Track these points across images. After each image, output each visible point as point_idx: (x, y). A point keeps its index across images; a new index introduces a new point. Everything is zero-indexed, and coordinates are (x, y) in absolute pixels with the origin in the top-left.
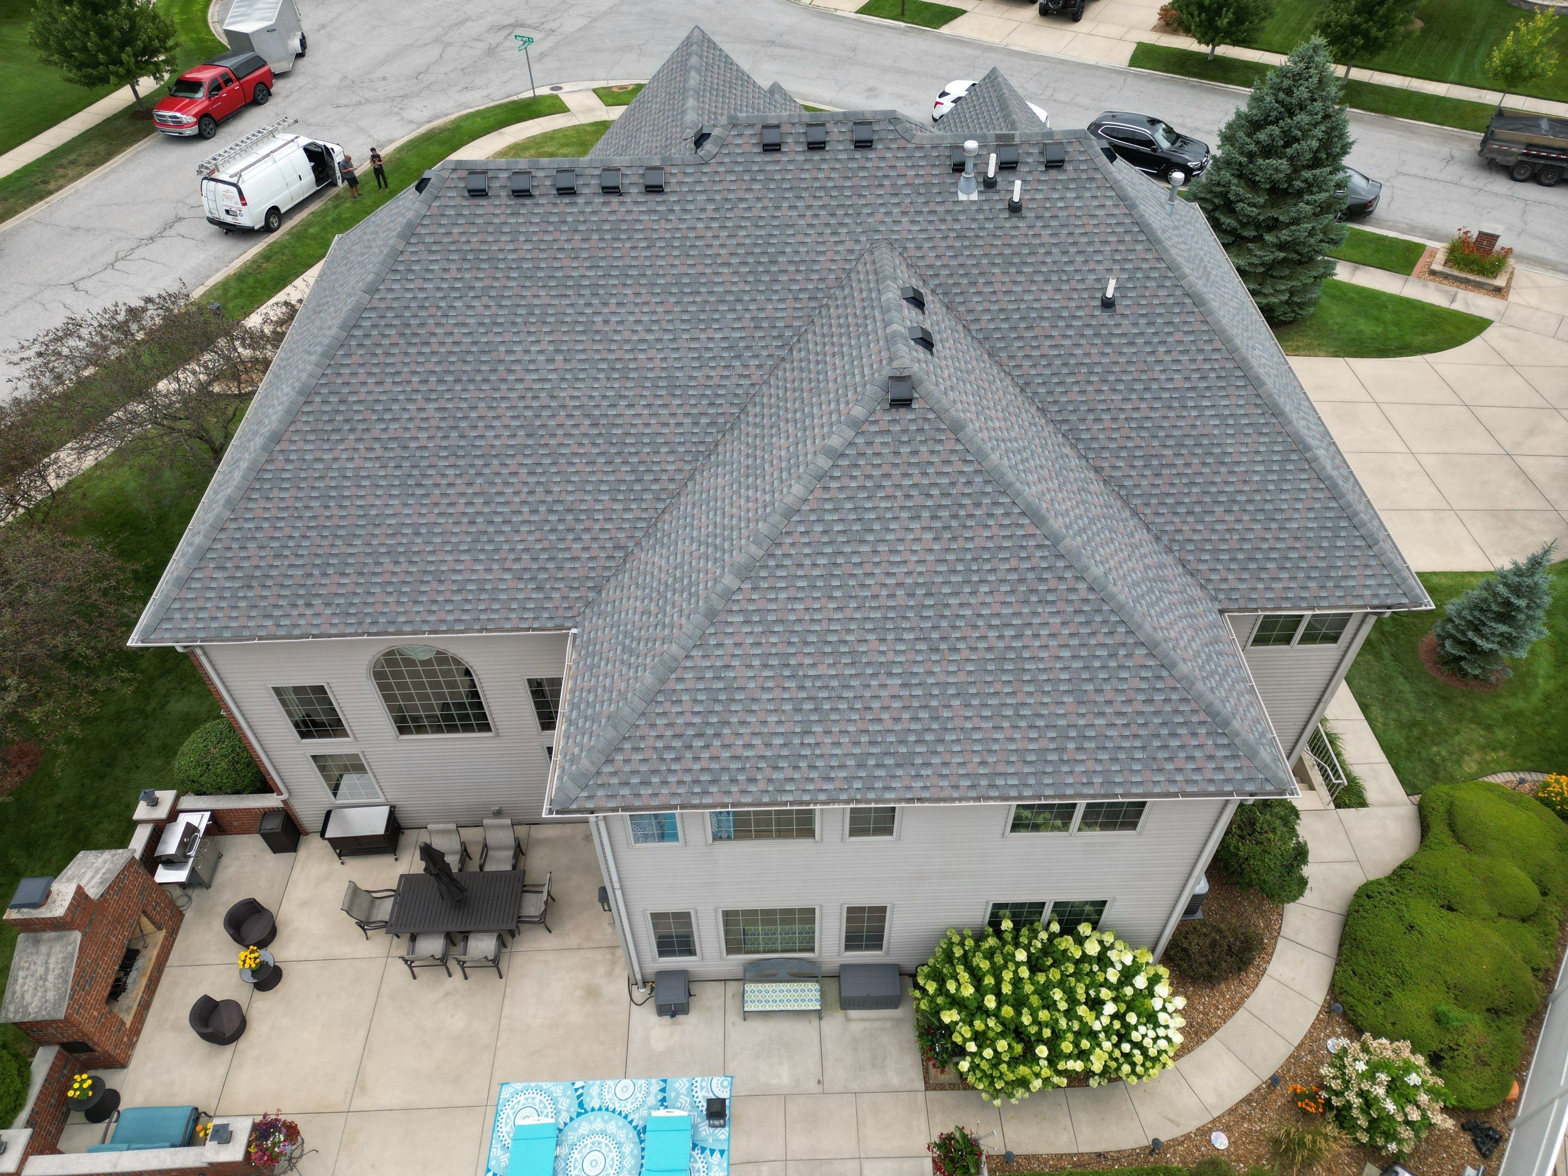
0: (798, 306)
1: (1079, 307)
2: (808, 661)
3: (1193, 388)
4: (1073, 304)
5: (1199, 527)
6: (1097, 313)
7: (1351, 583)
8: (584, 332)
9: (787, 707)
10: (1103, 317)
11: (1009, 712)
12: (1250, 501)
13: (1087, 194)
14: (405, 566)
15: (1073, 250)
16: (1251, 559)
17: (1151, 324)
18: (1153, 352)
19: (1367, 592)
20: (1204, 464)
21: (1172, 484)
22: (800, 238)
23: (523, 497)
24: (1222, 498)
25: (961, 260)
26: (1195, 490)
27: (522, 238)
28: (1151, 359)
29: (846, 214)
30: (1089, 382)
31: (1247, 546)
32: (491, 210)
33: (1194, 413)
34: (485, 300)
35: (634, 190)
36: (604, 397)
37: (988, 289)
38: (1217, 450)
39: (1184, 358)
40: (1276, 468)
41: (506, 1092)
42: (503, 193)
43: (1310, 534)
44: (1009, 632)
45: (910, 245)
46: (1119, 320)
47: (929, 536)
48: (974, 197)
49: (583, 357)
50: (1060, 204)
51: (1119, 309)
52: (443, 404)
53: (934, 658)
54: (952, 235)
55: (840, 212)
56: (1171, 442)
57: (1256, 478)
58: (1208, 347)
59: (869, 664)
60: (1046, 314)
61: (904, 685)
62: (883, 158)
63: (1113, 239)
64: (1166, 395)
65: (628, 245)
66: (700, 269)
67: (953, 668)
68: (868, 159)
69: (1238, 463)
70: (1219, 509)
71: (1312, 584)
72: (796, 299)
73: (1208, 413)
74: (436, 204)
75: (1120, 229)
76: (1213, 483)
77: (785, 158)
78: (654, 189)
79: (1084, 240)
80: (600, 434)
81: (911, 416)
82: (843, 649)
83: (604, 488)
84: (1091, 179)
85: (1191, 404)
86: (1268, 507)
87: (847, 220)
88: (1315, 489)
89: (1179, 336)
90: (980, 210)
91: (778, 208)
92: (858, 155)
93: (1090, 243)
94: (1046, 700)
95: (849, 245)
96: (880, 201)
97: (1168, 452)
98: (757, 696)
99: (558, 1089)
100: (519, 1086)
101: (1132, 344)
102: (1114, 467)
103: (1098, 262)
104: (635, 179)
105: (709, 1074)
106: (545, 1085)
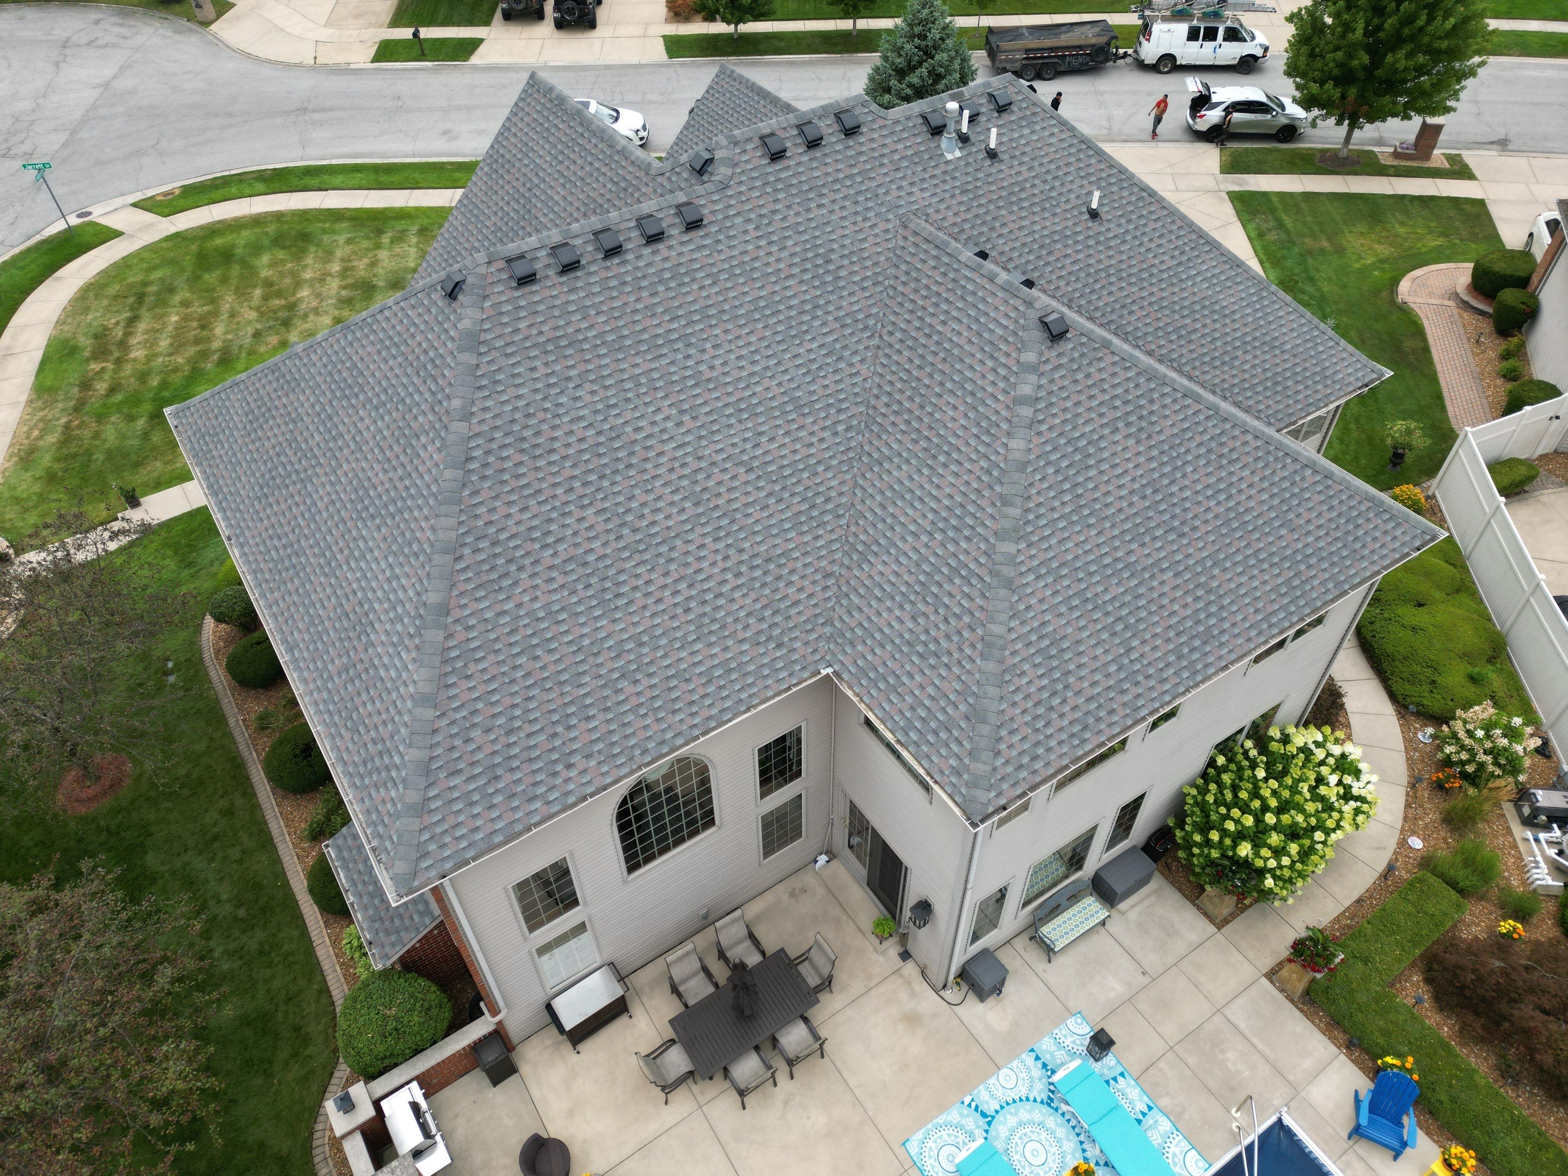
0: (867, 294)
1: (1075, 224)
2: (1100, 589)
3: (1180, 264)
4: (1070, 223)
5: (1234, 372)
6: (1090, 224)
7: (1340, 376)
8: (696, 385)
9: (1105, 636)
10: (1095, 226)
11: (1253, 562)
12: (1255, 339)
13: (1038, 128)
14: (646, 682)
15: (1049, 177)
16: (1277, 383)
17: (1129, 221)
18: (1141, 244)
19: (1352, 379)
20: (1215, 321)
21: (1202, 345)
22: (840, 232)
23: (721, 565)
24: (1238, 344)
25: (974, 211)
26: (1219, 344)
27: (593, 312)
28: (1143, 250)
29: (867, 199)
30: (1111, 284)
31: (1269, 374)
32: (547, 293)
33: (1190, 283)
34: (588, 386)
35: (675, 232)
36: (745, 440)
37: (1005, 231)
38: (1217, 307)
39: (1163, 241)
40: (1258, 306)
41: (913, 1147)
42: (551, 273)
43: (1301, 349)
44: (1222, 497)
45: (931, 211)
46: (1107, 225)
47: (1131, 442)
48: (958, 154)
49: (707, 409)
50: (1023, 142)
51: (1104, 217)
52: (601, 505)
53: (1185, 541)
54: (958, 192)
55: (861, 199)
56: (1186, 312)
57: (1250, 319)
58: (1174, 228)
59: (1144, 569)
60: (1056, 238)
61: (1176, 575)
62: (872, 140)
63: (1072, 159)
64: (1165, 276)
65: (695, 287)
66: (770, 288)
67: (1201, 545)
68: (861, 144)
69: (1234, 312)
70: (1239, 353)
71: (1319, 387)
72: (863, 289)
73: (1199, 279)
74: (487, 304)
75: (1073, 150)
76: (1226, 334)
77: (792, 163)
78: (694, 225)
79: (1053, 166)
80: (759, 477)
81: (1070, 346)
82: (1120, 566)
83: (787, 526)
84: (1034, 114)
85: (1184, 277)
86: (1267, 338)
87: (870, 204)
88: (1288, 313)
89: (1152, 225)
90: (967, 164)
91: (808, 210)
92: (851, 143)
93: (1058, 168)
94: (1271, 539)
95: (882, 226)
96: (888, 179)
97: (1188, 321)
98: (1078, 638)
99: (953, 1115)
100: (919, 1135)
101: (1124, 242)
102: (1160, 347)
103: (1071, 182)
104: (671, 220)
105: (1059, 1021)
106: (940, 1120)
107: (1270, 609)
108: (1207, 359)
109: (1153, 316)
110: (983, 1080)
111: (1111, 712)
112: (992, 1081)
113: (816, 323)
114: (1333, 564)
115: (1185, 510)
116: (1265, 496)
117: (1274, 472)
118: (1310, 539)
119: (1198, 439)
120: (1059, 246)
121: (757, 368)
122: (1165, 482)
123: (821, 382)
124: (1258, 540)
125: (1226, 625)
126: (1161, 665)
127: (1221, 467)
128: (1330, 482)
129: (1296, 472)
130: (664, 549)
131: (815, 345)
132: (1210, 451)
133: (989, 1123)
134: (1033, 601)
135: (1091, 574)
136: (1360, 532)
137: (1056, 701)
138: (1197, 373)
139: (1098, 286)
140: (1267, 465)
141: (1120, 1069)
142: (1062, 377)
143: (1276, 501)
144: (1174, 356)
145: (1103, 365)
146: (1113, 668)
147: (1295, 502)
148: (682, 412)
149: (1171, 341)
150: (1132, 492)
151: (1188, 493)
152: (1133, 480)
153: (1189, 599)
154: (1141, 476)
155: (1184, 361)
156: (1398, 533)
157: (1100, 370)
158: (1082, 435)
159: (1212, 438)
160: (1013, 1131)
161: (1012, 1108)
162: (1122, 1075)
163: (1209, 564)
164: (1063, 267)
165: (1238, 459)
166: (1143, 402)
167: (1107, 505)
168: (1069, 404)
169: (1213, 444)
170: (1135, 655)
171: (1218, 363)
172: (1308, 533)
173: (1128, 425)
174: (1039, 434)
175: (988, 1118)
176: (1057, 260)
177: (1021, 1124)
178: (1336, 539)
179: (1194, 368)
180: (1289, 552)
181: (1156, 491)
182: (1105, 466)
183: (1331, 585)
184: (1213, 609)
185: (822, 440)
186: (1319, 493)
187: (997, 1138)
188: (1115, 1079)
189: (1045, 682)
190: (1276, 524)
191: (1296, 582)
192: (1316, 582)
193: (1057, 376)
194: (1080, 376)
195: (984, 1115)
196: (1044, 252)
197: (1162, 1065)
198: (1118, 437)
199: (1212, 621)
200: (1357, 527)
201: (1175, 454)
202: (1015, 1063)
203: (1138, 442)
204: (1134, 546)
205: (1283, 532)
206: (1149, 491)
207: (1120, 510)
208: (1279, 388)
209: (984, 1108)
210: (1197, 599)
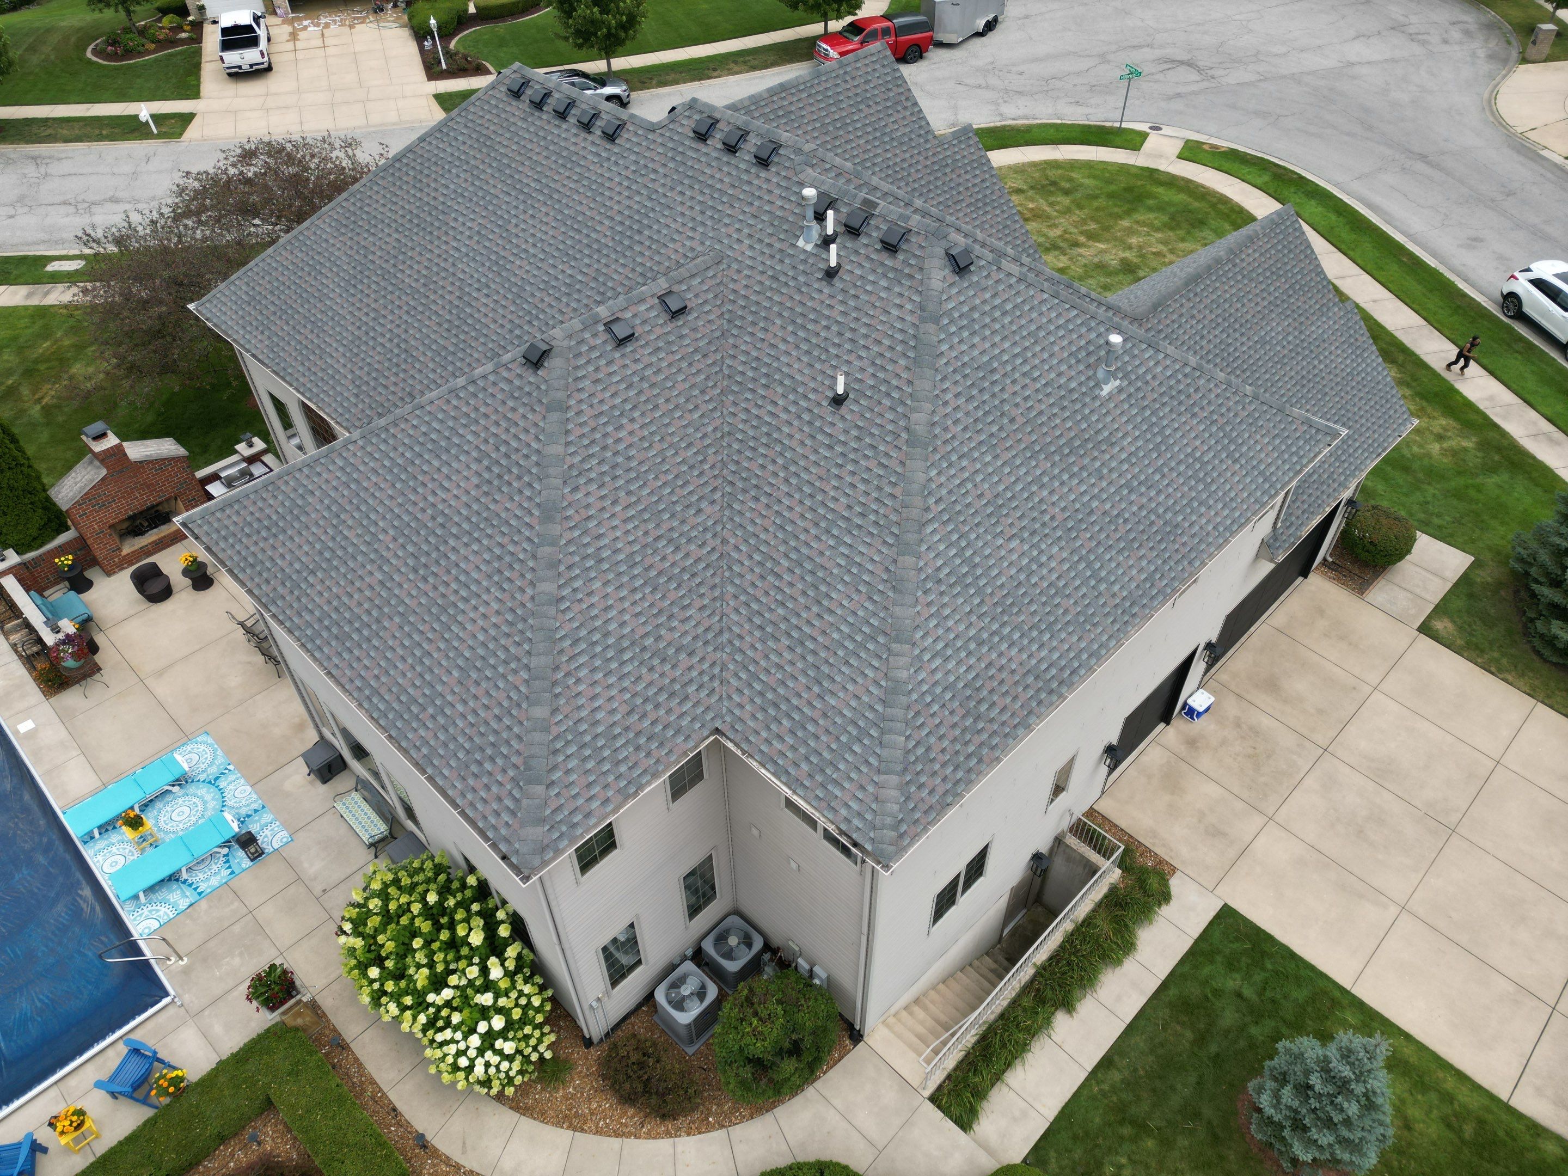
1: (815, 390)
2: (350, 522)
3: (847, 519)
4: (812, 385)
5: (758, 646)
6: (825, 403)
7: (838, 792)
8: (500, 227)
9: (318, 546)
10: (826, 410)
11: (418, 653)
12: (814, 653)
13: (897, 289)
14: (314, 336)
15: (848, 335)
16: (776, 705)
17: (858, 439)
18: (841, 466)
20: (804, 593)
21: (767, 593)
22: (669, 221)
23: (393, 326)
24: (795, 634)
25: (760, 298)
26: (781, 611)
27: (516, 139)
28: (835, 471)
29: (711, 217)
30: (774, 462)
31: (781, 691)
32: (514, 110)
33: (831, 542)
34: (468, 175)
35: (599, 132)
36: (479, 281)
37: (760, 335)
38: (823, 588)
39: (862, 487)
40: (858, 638)
41: (204, 738)
42: (528, 100)
43: (839, 720)
44: (463, 593)
45: (735, 266)
46: (836, 420)
47: (475, 480)
48: (809, 247)
49: (488, 245)
50: (869, 288)
51: (843, 410)
52: (401, 237)
53: (411, 576)
54: (770, 273)
55: (709, 213)
56: (793, 556)
57: (836, 636)
58: (888, 489)
59: (376, 551)
60: (787, 382)
61: (381, 583)
62: (767, 181)
63: (887, 342)
64: (821, 511)
65: (567, 174)
66: (594, 214)
67: (414, 593)
68: (758, 176)
69: (831, 612)
70: (786, 642)
71: (805, 766)
72: (633, 270)
73: (843, 549)
74: (490, 91)
75: (899, 336)
76: (798, 615)
77: (705, 150)
79: (863, 331)
80: (458, 307)
82: (372, 529)
84: (911, 277)
85: (835, 532)
86: (825, 669)
87: (709, 223)
88: (876, 682)
89: (872, 464)
90: (805, 261)
91: (672, 189)
92: (753, 170)
93: (866, 336)
94: (444, 663)
95: (695, 244)
96: (741, 217)
97: (785, 563)
98: (310, 525)
99: (221, 759)
100: (210, 740)
101: (830, 447)
102: (737, 548)
103: (860, 357)
104: (605, 124)
105: (285, 825)
106: (219, 752)
107: (383, 691)
108: (755, 606)
109: (767, 523)
110: (243, 776)
111: (268, 581)
112: (242, 781)
113: (586, 261)
114: (445, 745)
115: (437, 562)
116: (481, 637)
117: (508, 635)
118: (460, 708)
119: (505, 540)
120: (780, 390)
121: (532, 251)
122: (454, 531)
123: (544, 294)
124: (439, 649)
125: (356, 652)
126: (310, 607)
127: (489, 577)
128: (524, 705)
129: (519, 660)
130: (390, 288)
131: (569, 272)
132: (500, 558)
133: (210, 782)
134: (325, 475)
135: (358, 509)
136: (488, 766)
137: (264, 534)
138: (732, 603)
139: (762, 450)
140: (511, 624)
141: (237, 872)
142: (503, 390)
143: (481, 651)
144: (736, 568)
145: (530, 416)
146: (297, 566)
147: (488, 673)
148: (479, 233)
149: (751, 557)
150: (434, 505)
151: (453, 558)
152: (444, 501)
153: (366, 606)
154: (450, 506)
155: (737, 581)
156: (506, 817)
157: (524, 416)
158: (462, 436)
159: (512, 554)
160: (201, 798)
161: (218, 796)
162: (233, 872)
163: (401, 609)
164: (760, 407)
165: (504, 590)
166: (515, 470)
167: (415, 490)
168: (482, 410)
169: (508, 559)
170: (311, 579)
171: (757, 621)
172: (465, 702)
173: (488, 469)
174: (448, 402)
175: (213, 782)
176: (764, 397)
177: (205, 803)
178: (471, 738)
179: (736, 597)
180: (439, 688)
181: (442, 526)
182: (445, 470)
183: (425, 751)
184: (366, 632)
185: (502, 326)
186: (509, 697)
187: (198, 788)
188: (230, 867)
189: (274, 517)
190: (460, 662)
191: (415, 709)
192: (422, 732)
193: (502, 385)
194: (511, 403)
195: (216, 779)
196: (763, 381)
197: (237, 904)
198: (474, 466)
199: (355, 636)
200: (492, 759)
201: (482, 526)
202: (255, 796)
203: (477, 486)
204: (391, 532)
205: (456, 673)
206: (440, 520)
207: (415, 504)
208: (772, 712)
209: (223, 778)
210: (368, 612)
